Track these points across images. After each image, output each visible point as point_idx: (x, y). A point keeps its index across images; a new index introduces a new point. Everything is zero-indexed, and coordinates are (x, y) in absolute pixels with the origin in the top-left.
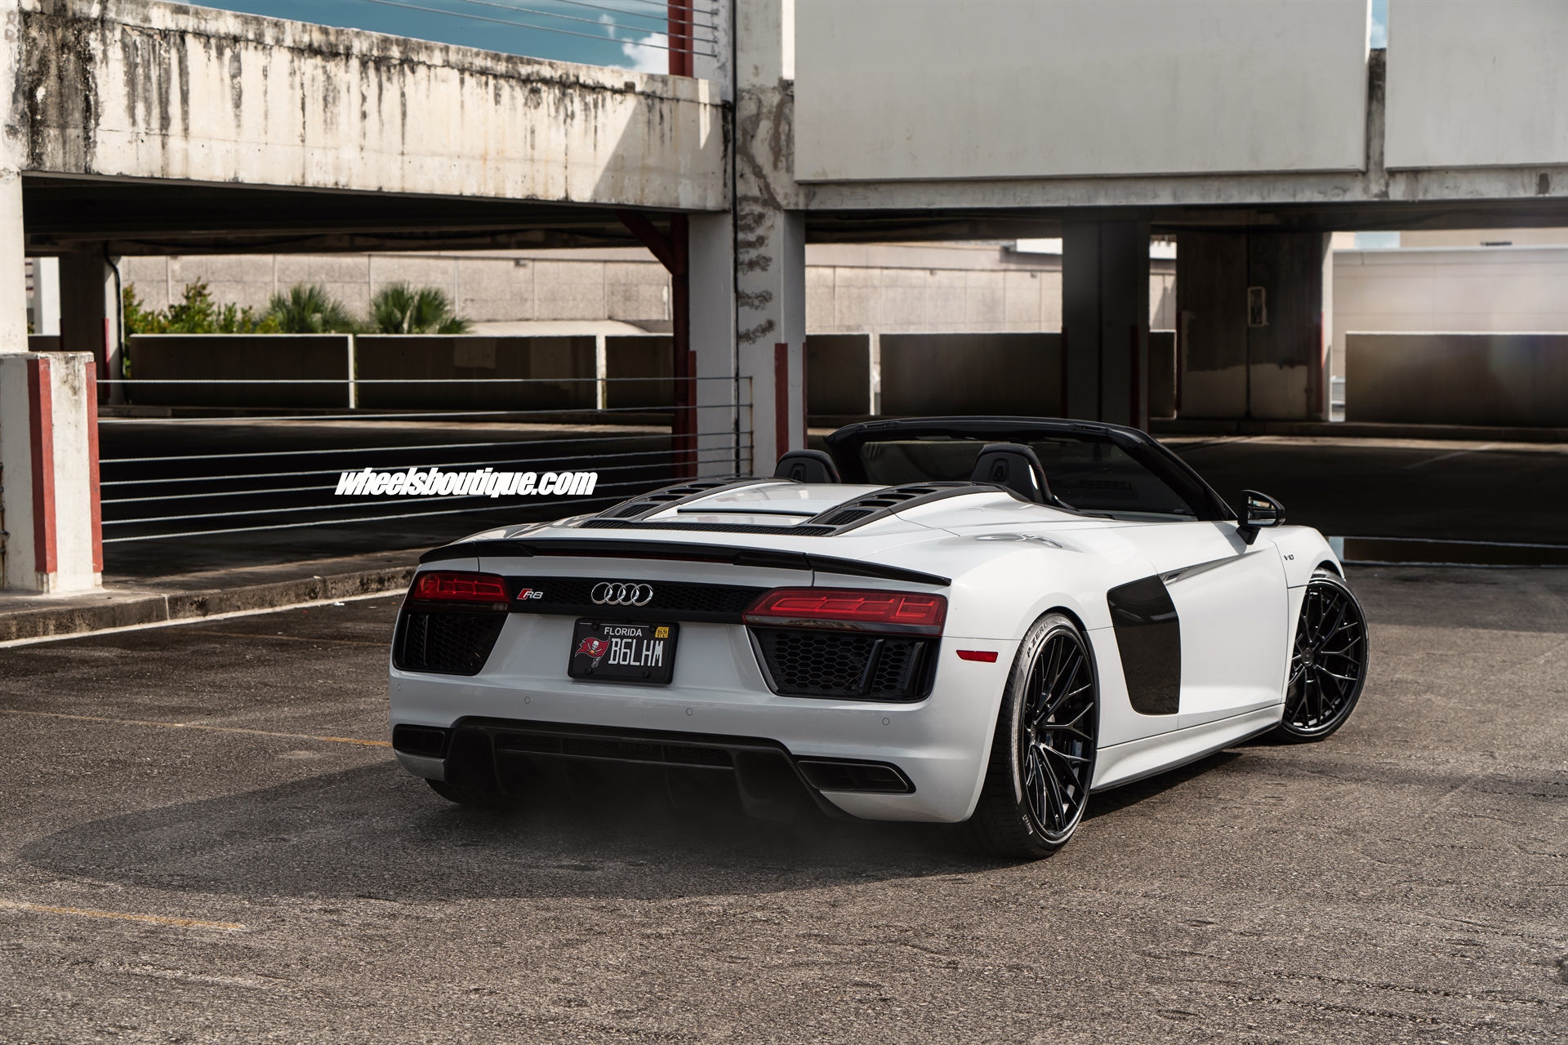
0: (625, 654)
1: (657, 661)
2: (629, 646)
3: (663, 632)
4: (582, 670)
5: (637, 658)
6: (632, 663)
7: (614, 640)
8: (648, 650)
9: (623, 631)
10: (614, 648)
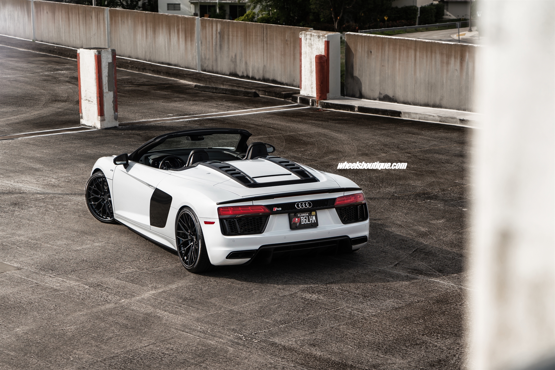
0: (305, 221)
1: (314, 221)
2: (306, 218)
3: (313, 213)
4: (293, 227)
5: (309, 221)
6: (308, 223)
7: (301, 217)
8: (311, 218)
9: (303, 215)
10: (302, 220)
